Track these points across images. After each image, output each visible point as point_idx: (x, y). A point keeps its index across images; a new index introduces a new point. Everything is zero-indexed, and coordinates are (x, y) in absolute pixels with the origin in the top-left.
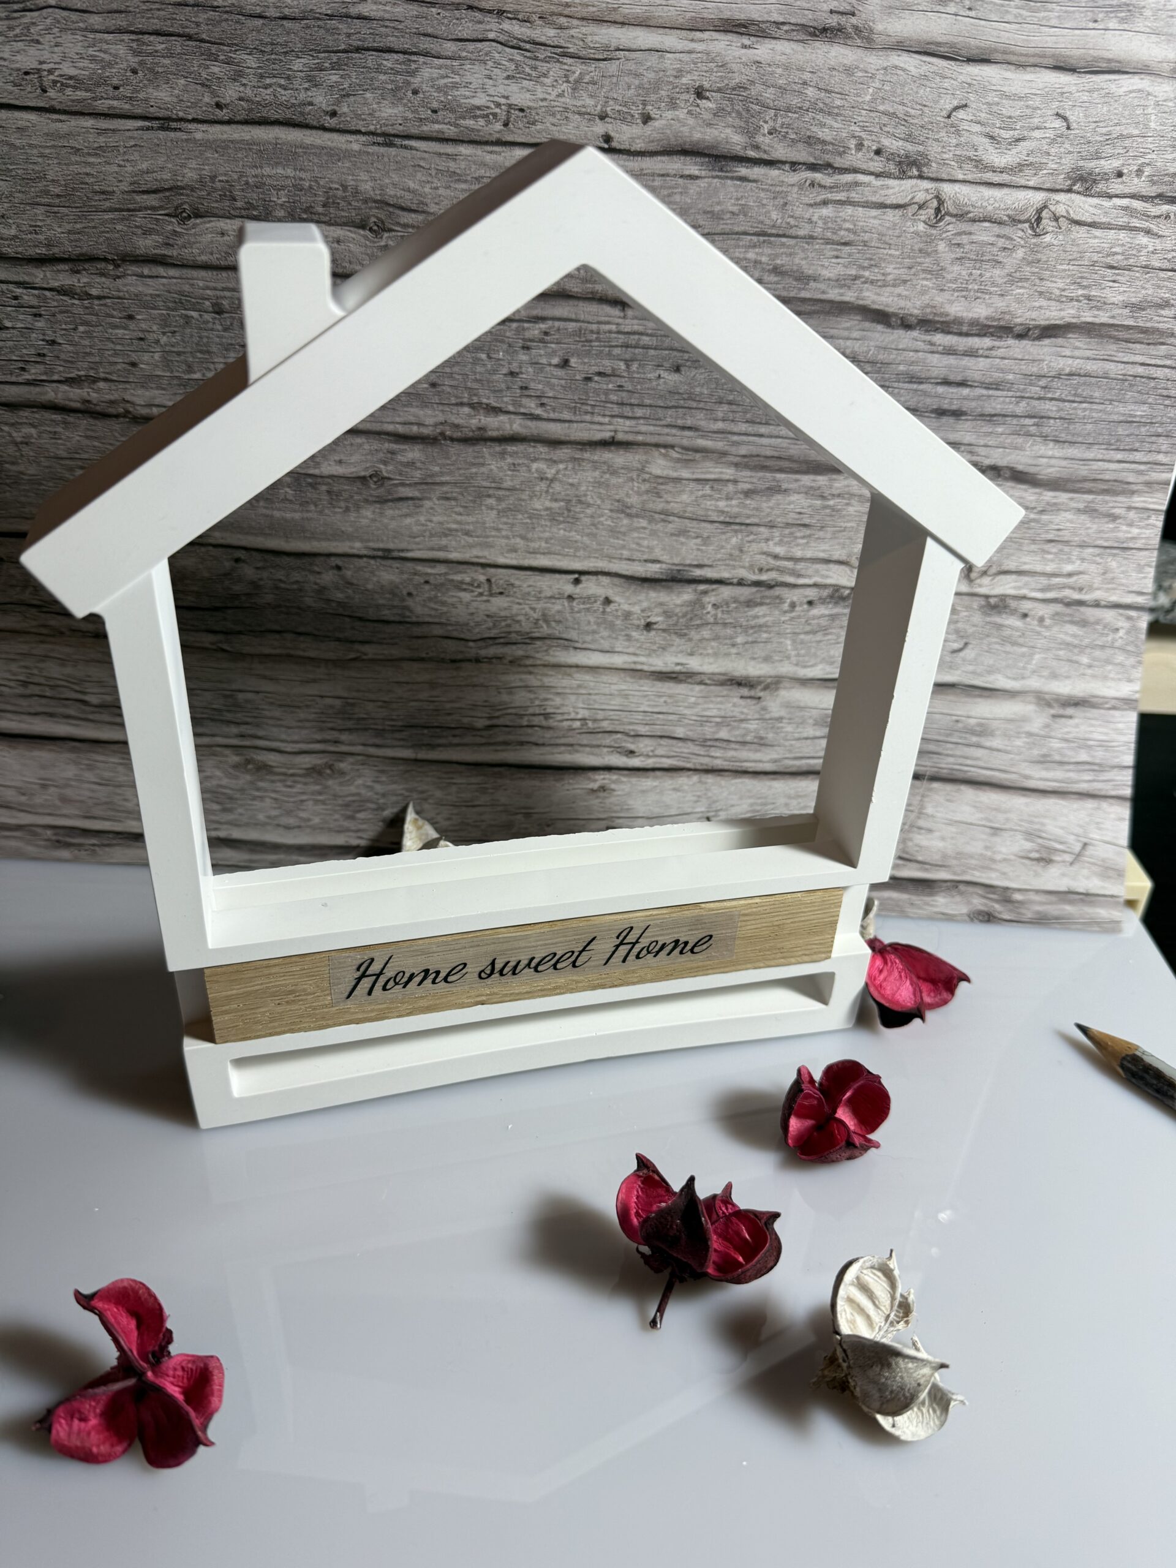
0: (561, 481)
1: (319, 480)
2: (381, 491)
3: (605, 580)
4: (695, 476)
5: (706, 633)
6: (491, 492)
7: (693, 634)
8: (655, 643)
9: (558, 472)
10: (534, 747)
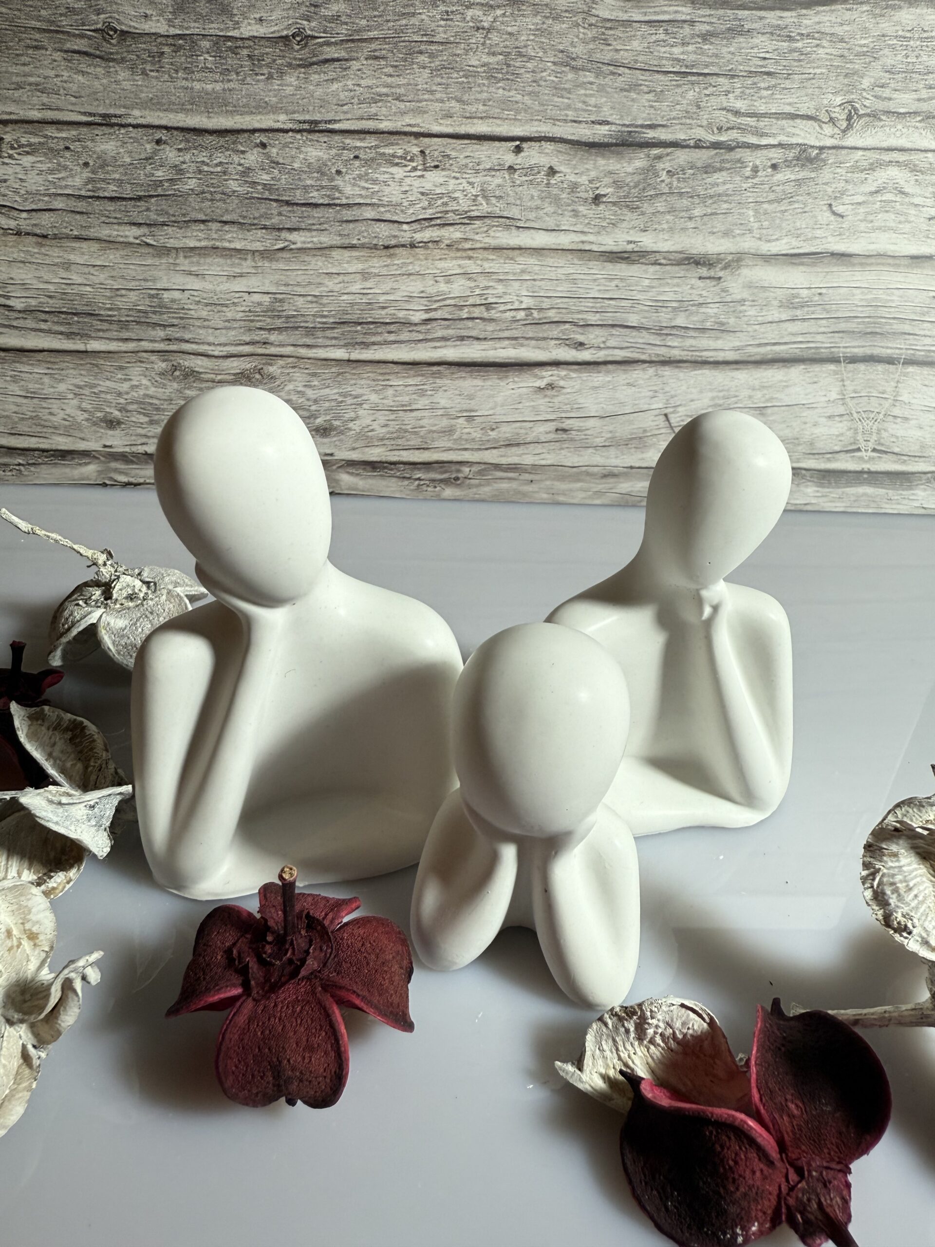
0: (498, 31)
1: (240, 43)
2: (305, 53)
3: (548, 147)
4: (647, 18)
5: (660, 205)
6: (423, 47)
7: (646, 207)
8: (605, 219)
9: (495, 21)
10: (475, 342)
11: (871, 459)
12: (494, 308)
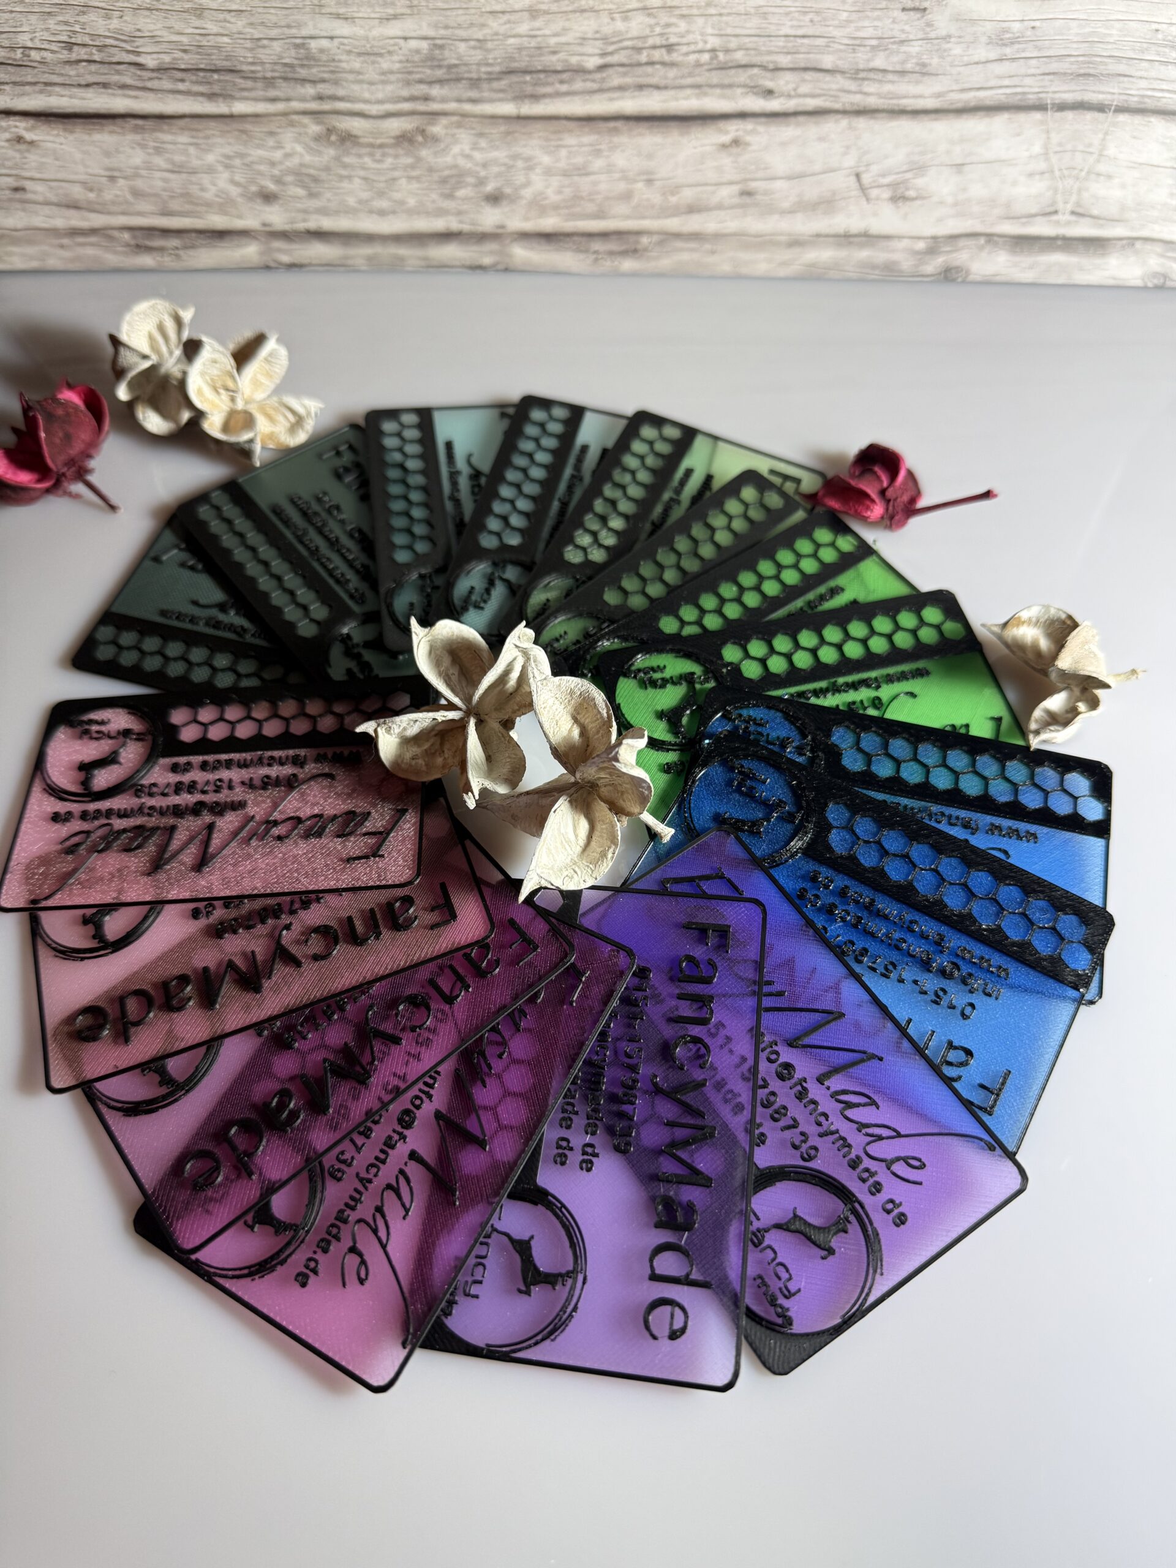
11: (1068, 223)
12: (676, 51)
